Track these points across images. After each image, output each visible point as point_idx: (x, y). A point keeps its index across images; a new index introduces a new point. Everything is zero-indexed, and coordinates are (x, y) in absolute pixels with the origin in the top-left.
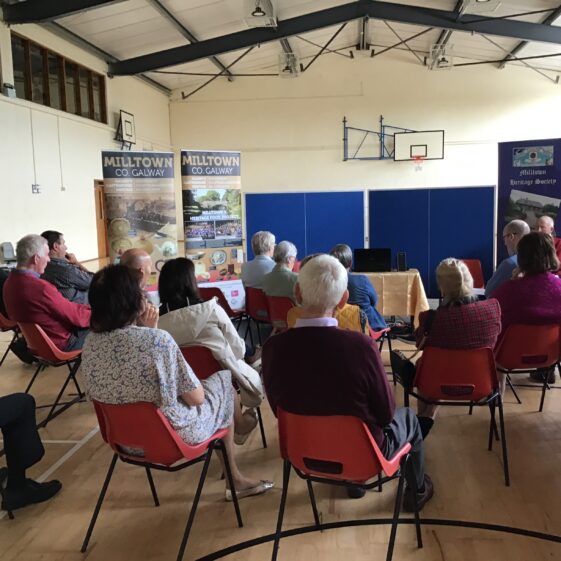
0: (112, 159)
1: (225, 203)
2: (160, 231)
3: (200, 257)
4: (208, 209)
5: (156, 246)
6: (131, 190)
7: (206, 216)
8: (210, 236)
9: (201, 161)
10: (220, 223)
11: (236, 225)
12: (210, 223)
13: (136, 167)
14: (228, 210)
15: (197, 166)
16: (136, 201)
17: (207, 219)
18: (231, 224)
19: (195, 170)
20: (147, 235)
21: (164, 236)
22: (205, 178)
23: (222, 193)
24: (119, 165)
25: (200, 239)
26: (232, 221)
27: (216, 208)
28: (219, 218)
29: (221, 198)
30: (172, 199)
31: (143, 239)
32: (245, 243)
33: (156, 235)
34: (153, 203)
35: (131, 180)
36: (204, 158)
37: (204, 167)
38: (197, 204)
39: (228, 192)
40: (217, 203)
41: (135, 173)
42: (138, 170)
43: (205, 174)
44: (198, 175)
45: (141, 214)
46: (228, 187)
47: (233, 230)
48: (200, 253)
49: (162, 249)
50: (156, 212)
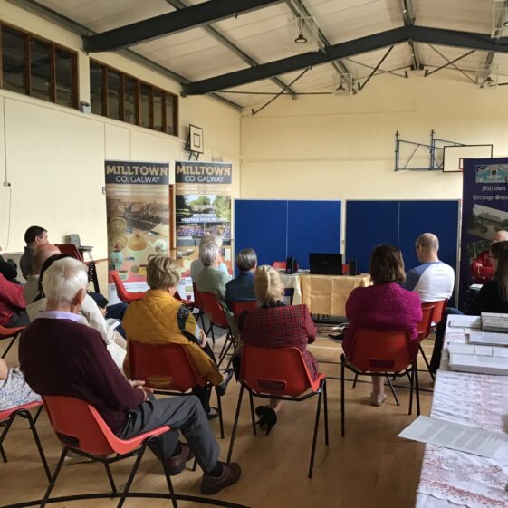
0: (114, 167)
1: (215, 207)
2: (153, 230)
3: (189, 254)
4: (199, 212)
5: (150, 242)
6: (129, 194)
7: (196, 218)
8: (199, 235)
9: (194, 170)
10: (209, 225)
11: (224, 227)
12: (201, 224)
13: (134, 175)
14: (218, 214)
15: (190, 175)
16: (133, 204)
17: (198, 220)
18: (219, 226)
19: (188, 179)
20: (141, 233)
21: (156, 234)
22: (197, 185)
23: (212, 198)
24: (119, 173)
25: (191, 238)
26: (220, 223)
27: (206, 211)
28: (209, 220)
29: (211, 202)
30: (166, 203)
31: (138, 236)
32: (233, 243)
33: (150, 233)
34: (148, 206)
35: (130, 185)
36: (196, 168)
37: (196, 176)
38: (189, 207)
39: (219, 197)
40: (207, 207)
41: (133, 179)
42: (137, 176)
43: (198, 182)
44: (190, 182)
45: (136, 215)
46: (218, 194)
47: (221, 231)
48: (190, 250)
49: (154, 246)
50: (150, 213)
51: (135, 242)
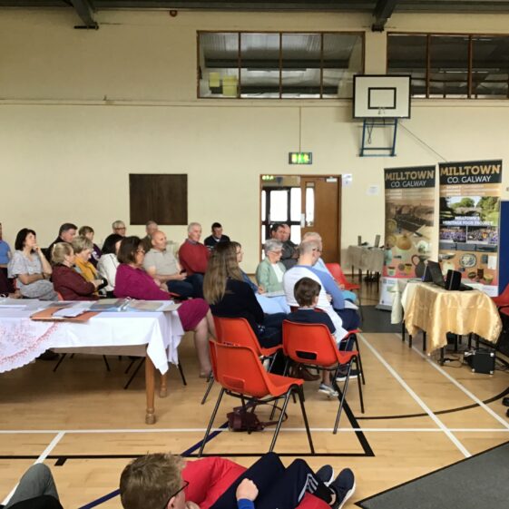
1: (479, 210)
2: (418, 231)
3: (450, 258)
4: (462, 215)
5: (414, 243)
6: (400, 198)
7: (459, 221)
8: (461, 239)
9: (458, 171)
10: (472, 228)
11: (489, 231)
12: (463, 227)
14: (482, 218)
15: (453, 176)
16: (403, 206)
17: (460, 223)
18: (483, 230)
19: (451, 180)
20: (408, 234)
21: (420, 236)
22: (460, 186)
23: (477, 200)
25: (451, 241)
26: (485, 227)
27: (470, 214)
28: (471, 224)
29: (475, 204)
30: (429, 205)
31: (405, 237)
32: (498, 250)
33: (415, 235)
34: (415, 208)
35: (400, 190)
37: (460, 177)
38: (451, 210)
39: (484, 199)
40: (471, 209)
43: (460, 183)
44: (453, 183)
45: (406, 217)
46: (484, 195)
47: (485, 236)
48: (451, 254)
49: (417, 246)
50: (416, 215)
51: (403, 242)
